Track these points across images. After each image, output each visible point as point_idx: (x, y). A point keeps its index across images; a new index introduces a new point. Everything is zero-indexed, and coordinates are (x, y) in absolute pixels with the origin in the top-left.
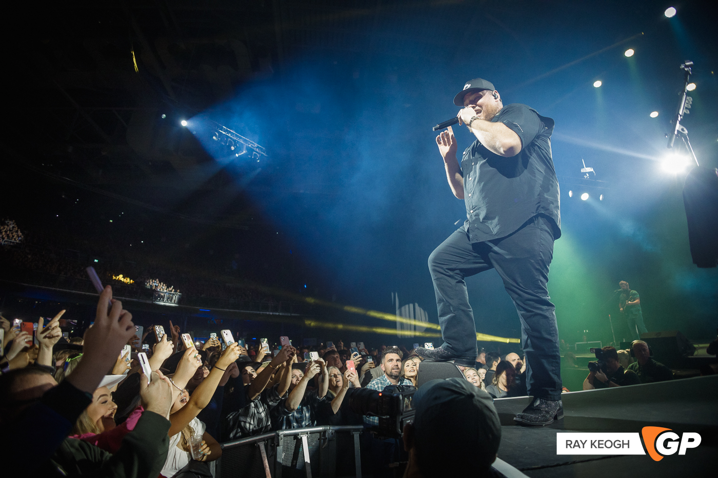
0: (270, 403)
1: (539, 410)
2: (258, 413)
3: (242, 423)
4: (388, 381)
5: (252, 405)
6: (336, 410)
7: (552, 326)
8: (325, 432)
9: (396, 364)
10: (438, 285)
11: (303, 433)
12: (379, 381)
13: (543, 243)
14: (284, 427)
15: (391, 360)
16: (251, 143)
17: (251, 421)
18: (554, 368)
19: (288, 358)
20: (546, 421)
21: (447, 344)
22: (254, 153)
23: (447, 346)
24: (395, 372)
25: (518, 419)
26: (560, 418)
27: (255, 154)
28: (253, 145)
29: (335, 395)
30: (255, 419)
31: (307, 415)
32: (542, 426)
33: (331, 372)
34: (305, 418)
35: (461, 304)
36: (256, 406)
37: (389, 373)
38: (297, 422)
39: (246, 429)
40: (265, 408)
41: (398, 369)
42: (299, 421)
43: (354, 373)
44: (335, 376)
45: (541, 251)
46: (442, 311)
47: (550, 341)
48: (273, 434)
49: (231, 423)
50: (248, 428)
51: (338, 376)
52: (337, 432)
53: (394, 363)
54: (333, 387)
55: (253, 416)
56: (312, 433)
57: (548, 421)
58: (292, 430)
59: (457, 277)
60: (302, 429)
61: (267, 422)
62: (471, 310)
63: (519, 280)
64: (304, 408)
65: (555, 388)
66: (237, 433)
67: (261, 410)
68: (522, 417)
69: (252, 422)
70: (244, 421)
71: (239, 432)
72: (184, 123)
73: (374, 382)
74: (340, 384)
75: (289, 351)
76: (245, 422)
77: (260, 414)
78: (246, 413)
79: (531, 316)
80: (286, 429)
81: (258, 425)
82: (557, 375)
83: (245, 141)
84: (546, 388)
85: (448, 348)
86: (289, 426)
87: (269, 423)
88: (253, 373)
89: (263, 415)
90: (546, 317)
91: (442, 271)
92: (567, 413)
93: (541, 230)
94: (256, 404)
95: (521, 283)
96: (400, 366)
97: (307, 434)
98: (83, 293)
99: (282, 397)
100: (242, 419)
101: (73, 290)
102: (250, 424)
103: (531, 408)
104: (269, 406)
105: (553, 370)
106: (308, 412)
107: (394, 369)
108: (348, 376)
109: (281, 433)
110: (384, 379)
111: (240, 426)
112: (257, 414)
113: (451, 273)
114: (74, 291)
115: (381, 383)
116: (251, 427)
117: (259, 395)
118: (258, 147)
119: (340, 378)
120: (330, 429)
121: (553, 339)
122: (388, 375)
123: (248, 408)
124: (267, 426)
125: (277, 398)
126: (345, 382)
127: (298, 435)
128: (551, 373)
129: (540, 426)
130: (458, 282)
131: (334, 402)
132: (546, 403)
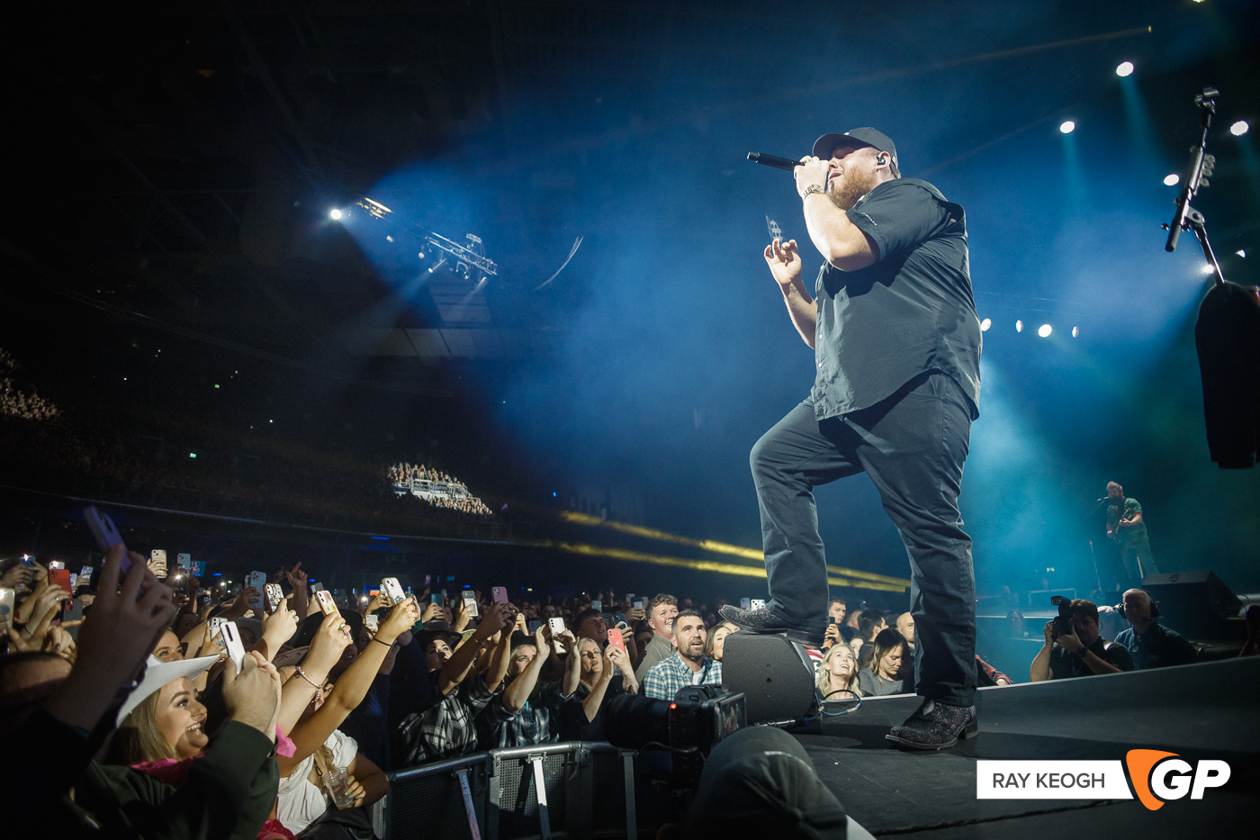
0: (475, 703)
1: (931, 721)
2: (453, 719)
3: (427, 737)
4: (683, 663)
5: (444, 705)
6: (591, 714)
7: (964, 574)
8: (573, 752)
9: (697, 635)
10: (764, 499)
11: (535, 755)
12: (667, 664)
13: (949, 424)
14: (503, 744)
15: (689, 628)
16: (453, 245)
17: (441, 733)
18: (963, 649)
19: (504, 624)
20: (942, 742)
21: (776, 603)
22: (460, 263)
23: (776, 606)
24: (695, 650)
25: (893, 738)
26: (970, 736)
27: (461, 266)
28: (457, 250)
29: (590, 688)
30: (449, 729)
31: (543, 723)
32: (935, 750)
33: (583, 648)
34: (538, 729)
35: (802, 534)
36: (450, 709)
37: (685, 651)
38: (524, 735)
39: (434, 746)
40: (465, 712)
41: (701, 643)
42: (529, 734)
43: (620, 651)
44: (590, 655)
45: (944, 441)
46: (770, 544)
47: (959, 600)
48: (482, 756)
49: (409, 738)
50: (437, 745)
51: (595, 655)
52: (594, 752)
53: (694, 632)
54: (588, 675)
55: (445, 724)
56: (550, 754)
57: (947, 741)
58: (518, 748)
59: (798, 487)
60: (533, 747)
61: (471, 734)
62: (822, 544)
63: (906, 491)
64: (538, 711)
65: (963, 683)
66: (418, 754)
67: (459, 714)
68: (900, 734)
69: (444, 735)
70: (428, 734)
71: (422, 753)
72: (336, 214)
73: (659, 666)
74: (599, 668)
75: (506, 612)
76: (432, 735)
77: (458, 721)
78: (433, 720)
79: (928, 554)
80: (507, 747)
81: (454, 740)
82: (968, 661)
83: (442, 242)
84: (947, 683)
85: (777, 609)
86: (512, 743)
87: (474, 738)
88: (446, 652)
89: (462, 723)
90: (952, 558)
91: (771, 473)
92: (984, 727)
93: (945, 401)
94: (451, 702)
95: (910, 496)
96: (703, 639)
97: (542, 755)
98: (172, 511)
99: (495, 692)
100: (426, 729)
101: (154, 506)
102: (440, 737)
103: (917, 718)
104: (473, 708)
105: (961, 652)
106: (545, 718)
107: (693, 644)
108: (611, 656)
109: (497, 754)
110: (677, 661)
111: (423, 742)
112: (451, 721)
113: (788, 478)
114: (156, 509)
115: (672, 668)
116: (442, 742)
117: (455, 688)
118: (465, 253)
119: (598, 658)
120: (582, 747)
121: (963, 597)
122: (683, 654)
123: (436, 712)
124: (470, 744)
125: (486, 694)
126: (606, 665)
127: (527, 757)
128: (957, 658)
129: (930, 751)
130: (799, 495)
131: (587, 702)
132: (946, 709)
